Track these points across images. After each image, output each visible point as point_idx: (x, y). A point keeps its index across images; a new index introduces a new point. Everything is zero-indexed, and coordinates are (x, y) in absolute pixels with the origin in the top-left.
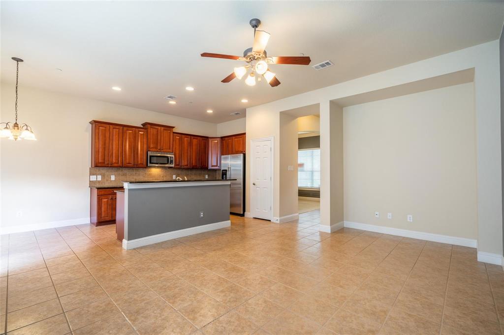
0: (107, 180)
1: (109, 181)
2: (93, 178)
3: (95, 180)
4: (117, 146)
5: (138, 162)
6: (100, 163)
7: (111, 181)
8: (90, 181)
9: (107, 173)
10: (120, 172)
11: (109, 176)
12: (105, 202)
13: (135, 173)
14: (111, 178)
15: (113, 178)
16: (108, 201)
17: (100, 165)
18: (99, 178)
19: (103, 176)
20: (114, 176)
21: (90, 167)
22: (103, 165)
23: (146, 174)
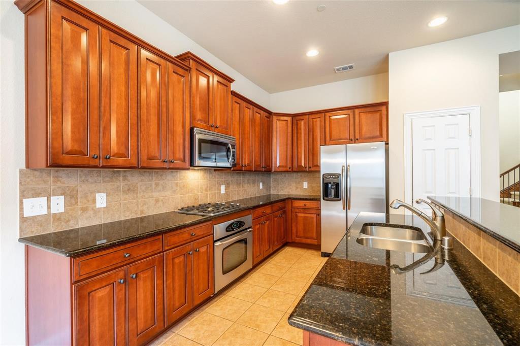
0: (84, 210)
1: (91, 213)
2: (36, 207)
3: (45, 212)
4: (124, 103)
5: (174, 153)
6: (67, 153)
7: (97, 211)
8: (23, 220)
9: (83, 188)
10: (120, 183)
11: (90, 198)
12: (101, 299)
13: (157, 185)
14: (94, 201)
15: (101, 200)
16: (111, 294)
17: (67, 159)
18: (58, 204)
19: (71, 196)
20: (104, 195)
21: (23, 166)
22: (79, 159)
23: (177, 184)
